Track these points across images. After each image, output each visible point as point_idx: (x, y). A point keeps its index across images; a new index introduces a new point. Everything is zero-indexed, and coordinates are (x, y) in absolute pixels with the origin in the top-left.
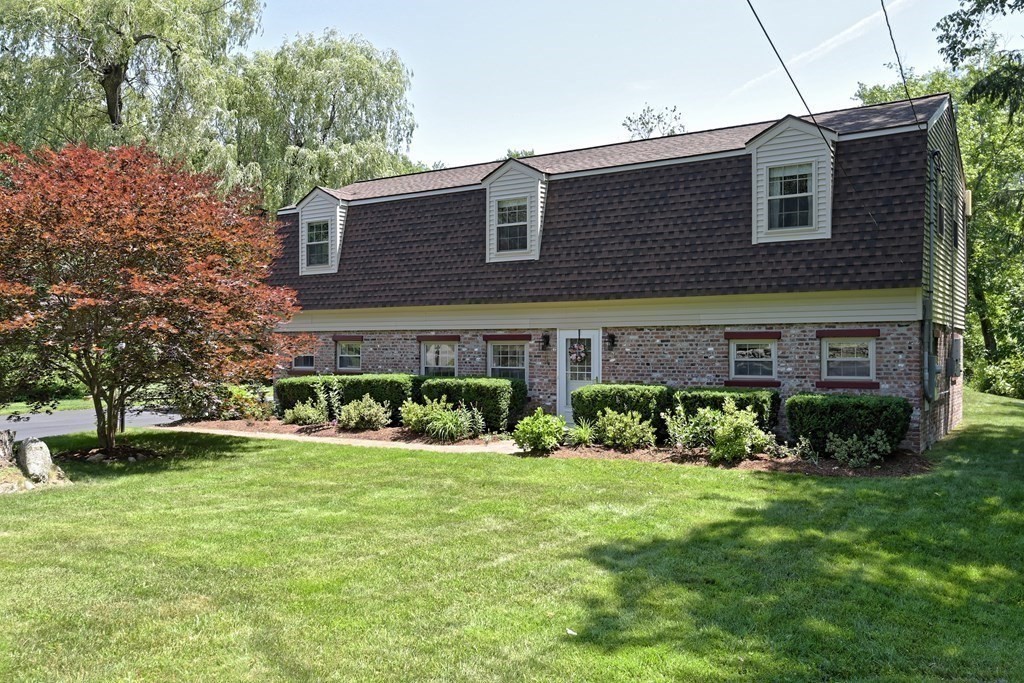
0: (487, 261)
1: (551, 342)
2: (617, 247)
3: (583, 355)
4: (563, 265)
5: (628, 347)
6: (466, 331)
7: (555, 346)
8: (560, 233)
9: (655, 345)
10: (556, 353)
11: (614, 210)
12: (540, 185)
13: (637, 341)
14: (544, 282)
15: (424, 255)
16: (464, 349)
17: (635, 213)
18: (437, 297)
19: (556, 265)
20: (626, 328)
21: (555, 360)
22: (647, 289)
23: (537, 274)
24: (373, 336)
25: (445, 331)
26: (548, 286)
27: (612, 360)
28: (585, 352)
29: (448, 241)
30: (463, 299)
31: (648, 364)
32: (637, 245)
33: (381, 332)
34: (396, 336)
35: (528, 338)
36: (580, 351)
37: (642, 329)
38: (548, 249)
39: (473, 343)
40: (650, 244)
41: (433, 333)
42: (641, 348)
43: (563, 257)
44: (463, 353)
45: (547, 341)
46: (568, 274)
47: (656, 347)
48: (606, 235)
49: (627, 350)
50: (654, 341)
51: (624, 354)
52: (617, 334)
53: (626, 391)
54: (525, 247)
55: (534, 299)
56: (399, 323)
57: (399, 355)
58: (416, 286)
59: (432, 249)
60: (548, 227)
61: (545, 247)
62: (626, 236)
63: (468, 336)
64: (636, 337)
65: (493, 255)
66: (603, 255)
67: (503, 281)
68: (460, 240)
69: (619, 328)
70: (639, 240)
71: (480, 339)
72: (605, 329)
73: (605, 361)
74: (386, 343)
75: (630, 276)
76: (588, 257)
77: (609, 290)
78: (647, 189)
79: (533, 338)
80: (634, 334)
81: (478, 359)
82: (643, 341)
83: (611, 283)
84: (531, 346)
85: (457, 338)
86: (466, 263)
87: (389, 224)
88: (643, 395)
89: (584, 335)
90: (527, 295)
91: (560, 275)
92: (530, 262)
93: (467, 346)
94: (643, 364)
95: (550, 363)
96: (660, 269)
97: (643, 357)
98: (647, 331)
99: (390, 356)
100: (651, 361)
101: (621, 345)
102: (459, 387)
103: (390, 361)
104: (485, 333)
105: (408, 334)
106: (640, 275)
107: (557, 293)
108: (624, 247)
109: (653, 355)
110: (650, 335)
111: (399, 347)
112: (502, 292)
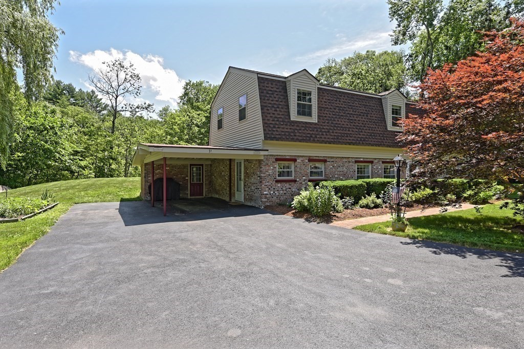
0: (388, 129)
6: (375, 159)
15: (361, 122)
16: (375, 167)
18: (373, 143)
24: (332, 160)
25: (367, 158)
29: (369, 117)
33: (337, 158)
34: (345, 160)
39: (378, 164)
41: (362, 159)
44: (374, 169)
56: (346, 154)
57: (346, 170)
58: (362, 136)
59: (363, 120)
63: (376, 161)
68: (374, 118)
71: (381, 162)
74: (339, 164)
85: (372, 162)
86: (380, 129)
87: (338, 102)
93: (376, 165)
99: (342, 170)
103: (341, 173)
104: (383, 160)
105: (350, 159)
111: (346, 166)
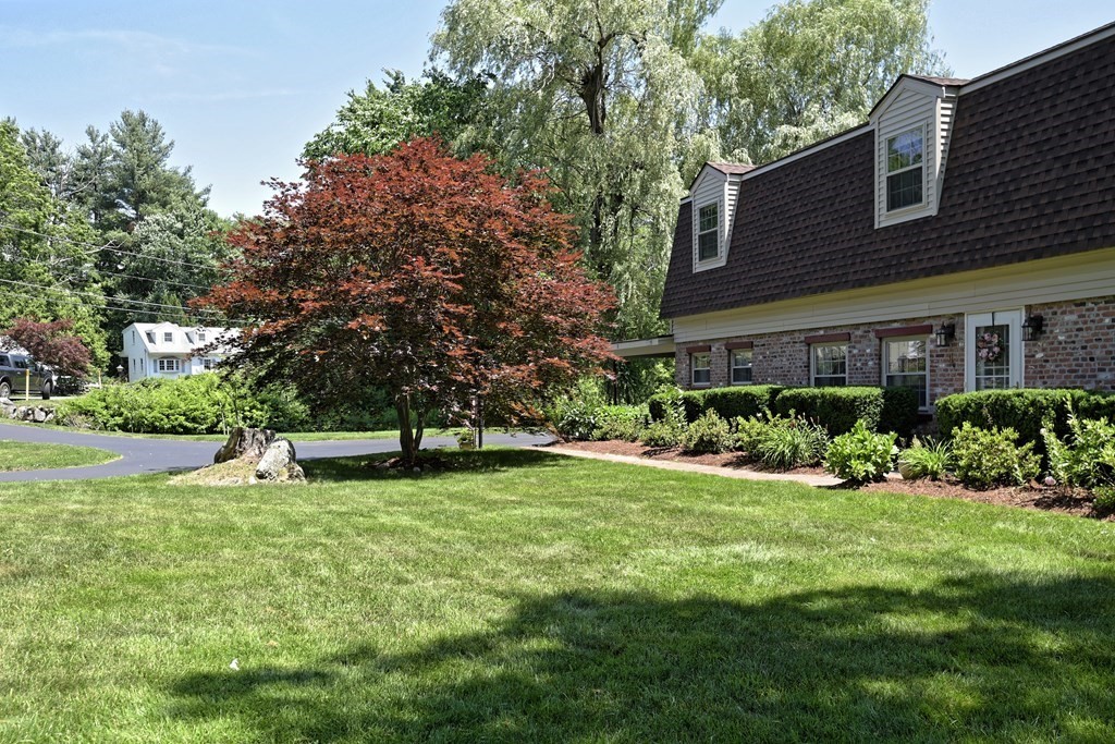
0: (876, 227)
1: (957, 334)
2: (1043, 178)
3: (996, 349)
4: (968, 217)
5: (1062, 333)
6: (857, 326)
7: (962, 339)
8: (967, 171)
9: (1102, 328)
10: (963, 349)
11: (1043, 120)
12: (940, 104)
13: (1076, 323)
14: (941, 247)
15: (810, 230)
16: (855, 351)
17: (1073, 118)
18: (819, 283)
19: (958, 219)
20: (1059, 304)
21: (963, 360)
22: (1081, 237)
23: (934, 236)
24: (762, 341)
25: (834, 327)
26: (946, 250)
27: (1039, 355)
28: (999, 344)
29: (837, 206)
30: (846, 282)
31: (1092, 359)
32: (1073, 169)
33: (770, 335)
34: (785, 339)
35: (929, 330)
36: (995, 343)
37: (1083, 304)
38: (950, 197)
39: (865, 342)
40: (1091, 165)
41: (822, 332)
42: (1080, 334)
43: (969, 206)
44: (854, 356)
45: (951, 332)
46: (973, 230)
47: (1106, 330)
48: (1028, 163)
49: (1061, 338)
50: (1101, 320)
51: (1056, 345)
52: (1047, 314)
53: (1009, 397)
54: (920, 200)
55: (927, 273)
56: (786, 322)
57: (788, 363)
58: (799, 271)
59: (819, 220)
60: (952, 166)
61: (946, 195)
62: (1056, 159)
63: (859, 333)
64: (1074, 317)
65: (884, 218)
66: (1022, 194)
67: (893, 252)
68: (849, 203)
69: (1049, 305)
70: (1075, 161)
71: (872, 335)
72: (1029, 308)
73: (1029, 357)
74: (775, 349)
75: (1057, 220)
76: (1000, 201)
77: (1025, 247)
78: (1094, 76)
79: (934, 329)
80: (1071, 312)
81: (870, 363)
82: (1085, 323)
83: (1028, 235)
84: (933, 341)
85: (847, 337)
86: (852, 233)
87: (778, 196)
88: (1033, 403)
89: (1000, 320)
90: (920, 267)
91: (963, 232)
92: (926, 220)
93: (858, 346)
94: (1084, 359)
95: (955, 363)
96: (1104, 202)
97: (1084, 348)
98: (1090, 305)
99: (779, 364)
100: (1098, 353)
101: (1051, 332)
102: (814, 398)
103: (779, 371)
104: (878, 327)
105: (797, 335)
106: (1073, 216)
107: (956, 260)
108: (1053, 175)
109: (1100, 344)
110: (1096, 311)
111: (788, 353)
112: (889, 267)
